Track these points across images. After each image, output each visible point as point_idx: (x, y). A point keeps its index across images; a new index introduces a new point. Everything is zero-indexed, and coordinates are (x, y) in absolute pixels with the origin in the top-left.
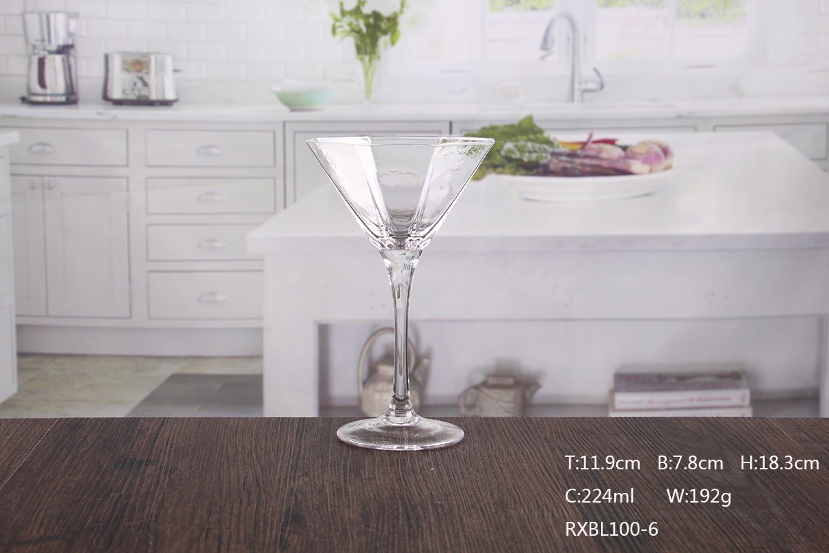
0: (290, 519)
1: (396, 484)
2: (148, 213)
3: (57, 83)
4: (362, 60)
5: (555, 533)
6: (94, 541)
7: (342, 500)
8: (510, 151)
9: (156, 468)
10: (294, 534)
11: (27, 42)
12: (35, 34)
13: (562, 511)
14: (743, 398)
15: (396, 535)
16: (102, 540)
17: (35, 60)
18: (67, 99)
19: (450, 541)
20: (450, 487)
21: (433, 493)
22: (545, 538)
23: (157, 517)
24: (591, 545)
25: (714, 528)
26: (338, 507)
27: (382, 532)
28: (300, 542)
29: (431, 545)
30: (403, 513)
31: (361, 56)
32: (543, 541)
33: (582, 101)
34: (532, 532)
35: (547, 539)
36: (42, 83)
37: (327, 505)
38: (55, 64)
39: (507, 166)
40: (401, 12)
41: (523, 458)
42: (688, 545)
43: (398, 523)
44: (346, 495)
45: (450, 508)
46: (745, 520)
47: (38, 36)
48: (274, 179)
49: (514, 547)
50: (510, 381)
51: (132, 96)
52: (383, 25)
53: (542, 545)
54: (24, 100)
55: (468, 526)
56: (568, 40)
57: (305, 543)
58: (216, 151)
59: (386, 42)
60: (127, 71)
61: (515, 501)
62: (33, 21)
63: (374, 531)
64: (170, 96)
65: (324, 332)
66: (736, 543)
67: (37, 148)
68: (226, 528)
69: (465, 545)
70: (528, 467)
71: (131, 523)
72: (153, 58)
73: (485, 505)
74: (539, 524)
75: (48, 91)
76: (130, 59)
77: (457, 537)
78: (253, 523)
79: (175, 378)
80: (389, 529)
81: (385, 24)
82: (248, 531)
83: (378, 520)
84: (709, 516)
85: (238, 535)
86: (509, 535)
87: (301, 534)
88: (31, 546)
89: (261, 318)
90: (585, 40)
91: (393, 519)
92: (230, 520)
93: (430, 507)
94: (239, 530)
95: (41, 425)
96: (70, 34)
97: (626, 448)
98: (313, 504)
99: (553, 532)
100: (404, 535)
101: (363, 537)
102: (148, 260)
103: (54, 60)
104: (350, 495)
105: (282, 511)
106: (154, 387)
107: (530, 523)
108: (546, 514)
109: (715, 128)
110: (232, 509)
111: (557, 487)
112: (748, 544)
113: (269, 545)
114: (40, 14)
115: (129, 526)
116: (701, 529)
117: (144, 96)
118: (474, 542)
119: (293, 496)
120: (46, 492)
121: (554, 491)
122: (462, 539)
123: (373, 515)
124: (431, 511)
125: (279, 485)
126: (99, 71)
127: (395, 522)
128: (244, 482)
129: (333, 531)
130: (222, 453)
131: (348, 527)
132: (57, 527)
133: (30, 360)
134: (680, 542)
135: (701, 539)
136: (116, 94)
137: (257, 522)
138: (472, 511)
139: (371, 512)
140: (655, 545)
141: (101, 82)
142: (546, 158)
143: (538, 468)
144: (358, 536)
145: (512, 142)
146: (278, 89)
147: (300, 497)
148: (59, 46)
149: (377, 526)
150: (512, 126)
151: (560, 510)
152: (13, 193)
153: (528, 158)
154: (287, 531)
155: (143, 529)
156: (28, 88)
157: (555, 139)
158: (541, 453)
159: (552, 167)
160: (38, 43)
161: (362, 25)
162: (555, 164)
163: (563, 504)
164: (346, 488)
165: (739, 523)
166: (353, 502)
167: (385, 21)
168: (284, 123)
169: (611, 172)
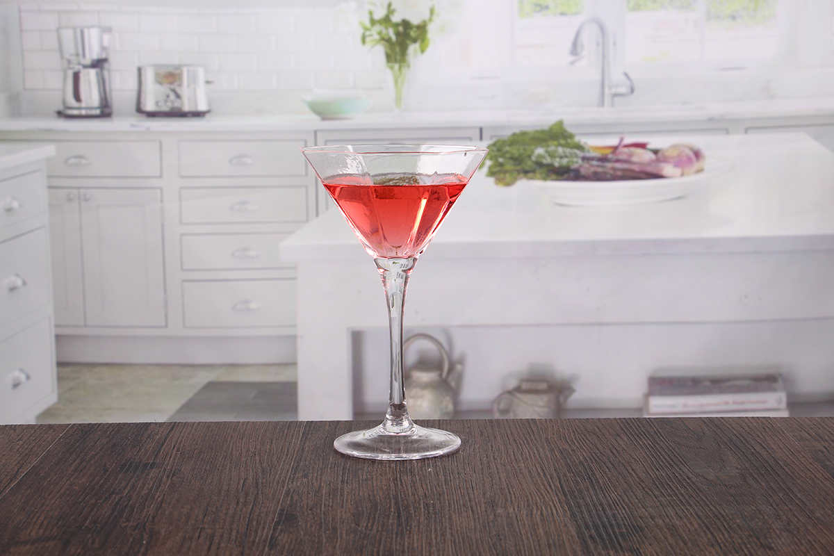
0: (283, 518)
1: (392, 485)
2: (182, 223)
3: (91, 96)
4: (392, 68)
5: (541, 530)
6: (90, 541)
7: (337, 500)
8: (540, 156)
9: (160, 471)
10: (285, 533)
11: (62, 57)
12: (69, 48)
13: (551, 509)
14: (779, 401)
15: (384, 533)
16: (97, 540)
17: (70, 74)
18: (102, 112)
19: (436, 539)
20: (444, 487)
21: (427, 492)
22: (529, 535)
23: (154, 517)
24: (574, 542)
25: (699, 524)
26: (332, 507)
27: (371, 530)
28: (289, 540)
29: (417, 543)
30: (394, 513)
31: (390, 64)
32: (528, 538)
33: (613, 105)
34: (517, 530)
35: (531, 536)
36: (77, 97)
37: (321, 505)
38: (90, 79)
39: (539, 171)
40: (431, 20)
41: (520, 458)
42: (670, 541)
43: (388, 522)
44: (341, 495)
45: (441, 508)
46: (731, 517)
47: (72, 51)
48: (307, 187)
49: (498, 544)
50: (544, 386)
51: (165, 108)
52: (413, 33)
53: (525, 541)
54: (60, 114)
55: (456, 524)
56: (598, 44)
57: (294, 542)
58: (249, 161)
59: (415, 50)
60: (160, 83)
61: (506, 500)
62: (68, 36)
63: (364, 529)
64: (202, 107)
65: (357, 339)
66: (718, 538)
67: (73, 161)
68: (219, 528)
69: (450, 542)
70: (525, 467)
71: (128, 523)
72: (185, 70)
73: (476, 504)
74: (526, 522)
75: (83, 104)
76: (163, 71)
77: (443, 535)
78: (246, 523)
79: (210, 386)
80: (378, 527)
81: (415, 32)
82: (240, 531)
83: (369, 519)
84: (696, 513)
85: (230, 534)
86: (495, 533)
87: (291, 533)
88: (28, 546)
89: (294, 326)
90: (615, 44)
91: (384, 518)
92: (225, 520)
93: (422, 506)
94: (231, 530)
95: (54, 431)
96: (104, 49)
97: (625, 448)
98: (308, 504)
99: (539, 529)
100: (392, 533)
101: (352, 535)
102: (183, 269)
103: (88, 74)
104: (345, 496)
105: (276, 511)
106: (190, 395)
107: (518, 521)
108: (535, 511)
109: (746, 131)
110: (228, 509)
111: (550, 486)
112: (730, 540)
113: (259, 544)
114: (74, 29)
115: (126, 527)
116: (686, 525)
117: (177, 108)
118: (459, 540)
119: (289, 497)
120: (49, 495)
121: (547, 490)
122: (448, 536)
123: (365, 515)
124: (423, 510)
125: (278, 487)
126: (132, 84)
127: (385, 521)
128: (243, 484)
129: (323, 530)
130: (226, 457)
131: (338, 526)
132: (55, 528)
133: (68, 369)
134: (663, 538)
135: (684, 535)
136: (150, 106)
137: (250, 522)
138: (463, 510)
139: (363, 511)
140: (638, 541)
141: (134, 94)
142: (577, 162)
143: (534, 468)
144: (347, 535)
145: (543, 147)
146: (309, 98)
147: (296, 497)
148: (93, 61)
149: (367, 524)
150: (542, 132)
151: (549, 509)
152: (50, 205)
153: (559, 163)
154: (278, 530)
155: (139, 529)
156: (64, 102)
157: (586, 143)
158: (539, 454)
159: (583, 172)
160: (73, 58)
161: (391, 33)
162: (586, 169)
163: (553, 503)
164: (342, 489)
165: (725, 519)
166: (346, 502)
167: (415, 29)
168: (316, 132)
169: (643, 175)
